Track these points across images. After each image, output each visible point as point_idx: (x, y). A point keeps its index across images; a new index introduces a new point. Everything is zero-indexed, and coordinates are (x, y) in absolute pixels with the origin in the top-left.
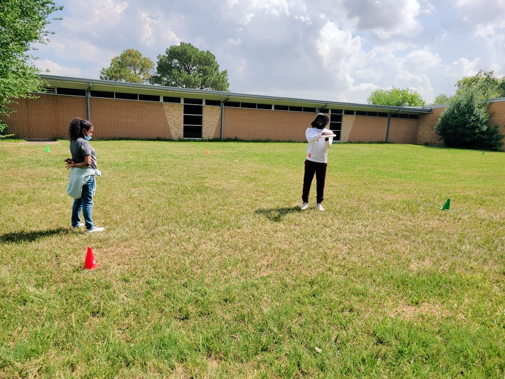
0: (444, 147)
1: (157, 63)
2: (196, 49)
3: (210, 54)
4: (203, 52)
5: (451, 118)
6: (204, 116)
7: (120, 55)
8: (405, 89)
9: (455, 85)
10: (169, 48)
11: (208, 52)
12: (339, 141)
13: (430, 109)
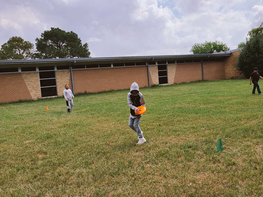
0: (243, 79)
1: (36, 44)
2: (63, 31)
3: (73, 33)
4: (68, 32)
5: (245, 57)
6: (57, 79)
7: (7, 42)
8: (215, 42)
9: (248, 35)
10: (43, 33)
11: (72, 32)
12: (167, 84)
13: (230, 52)
